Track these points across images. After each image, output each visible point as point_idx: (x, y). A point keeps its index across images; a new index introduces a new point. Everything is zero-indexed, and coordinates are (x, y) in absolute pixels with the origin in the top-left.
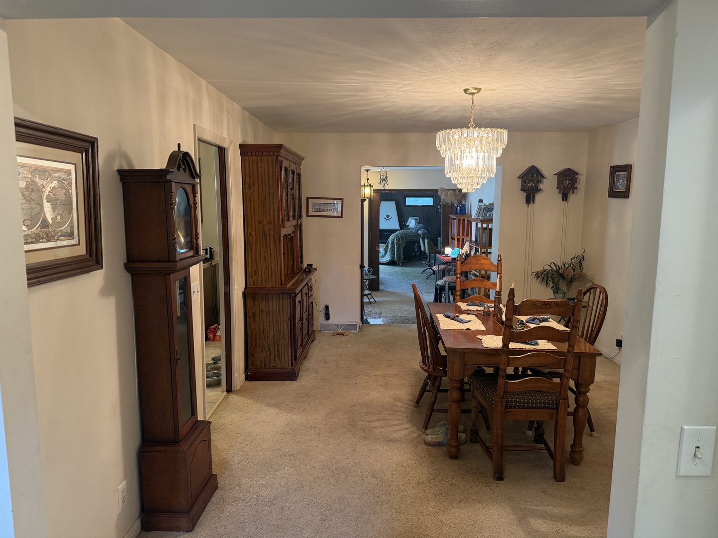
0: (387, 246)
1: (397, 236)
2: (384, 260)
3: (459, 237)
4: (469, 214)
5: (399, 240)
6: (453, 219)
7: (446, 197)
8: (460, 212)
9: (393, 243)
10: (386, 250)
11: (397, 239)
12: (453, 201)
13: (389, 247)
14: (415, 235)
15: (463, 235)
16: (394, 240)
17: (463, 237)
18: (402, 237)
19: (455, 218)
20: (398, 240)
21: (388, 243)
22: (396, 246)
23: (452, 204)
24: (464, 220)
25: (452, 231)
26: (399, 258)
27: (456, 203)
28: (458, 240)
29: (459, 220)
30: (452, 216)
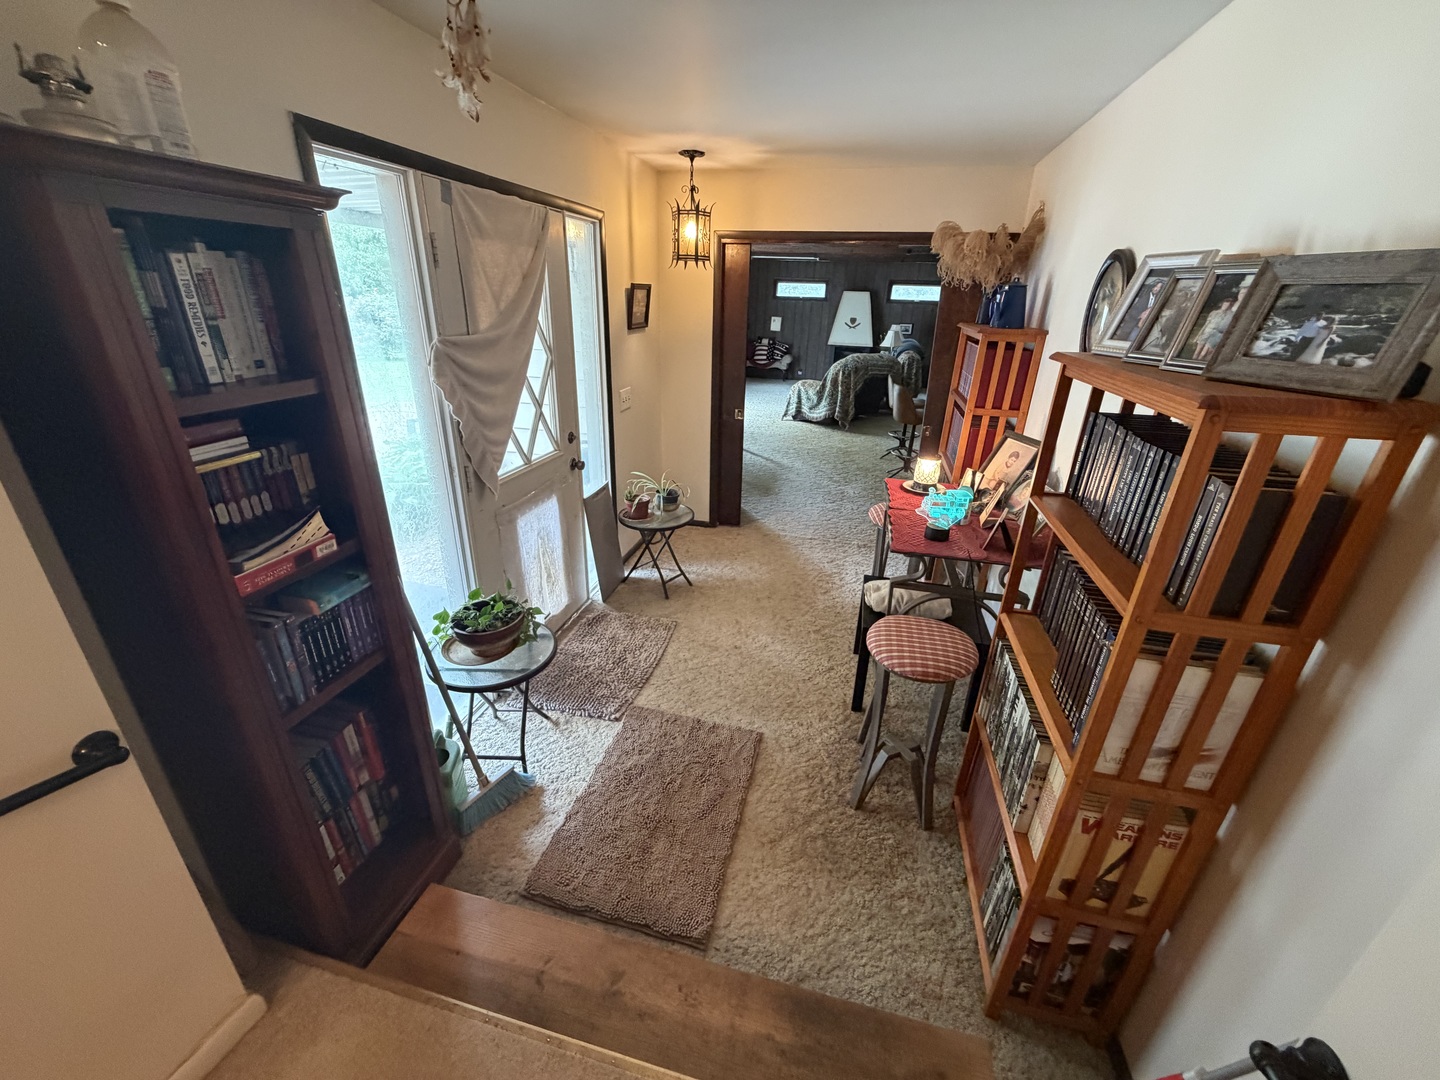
0: (823, 386)
1: (846, 366)
2: (815, 415)
3: (979, 412)
4: (1034, 324)
5: (849, 374)
6: (969, 338)
7: (955, 255)
8: (1001, 315)
9: (835, 382)
10: (820, 394)
11: (844, 373)
12: (980, 278)
13: (827, 389)
14: (887, 366)
15: (997, 405)
16: (837, 374)
17: (996, 413)
18: (856, 370)
19: (979, 337)
20: (847, 376)
21: (825, 380)
22: (840, 388)
23: (976, 287)
24: (1010, 347)
25: (962, 383)
26: (845, 412)
27: (989, 282)
28: (977, 420)
29: (992, 346)
30: (967, 330)
